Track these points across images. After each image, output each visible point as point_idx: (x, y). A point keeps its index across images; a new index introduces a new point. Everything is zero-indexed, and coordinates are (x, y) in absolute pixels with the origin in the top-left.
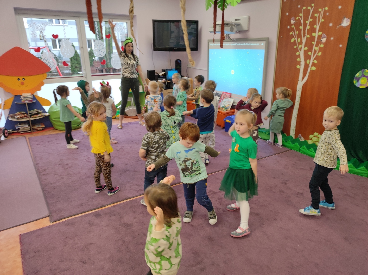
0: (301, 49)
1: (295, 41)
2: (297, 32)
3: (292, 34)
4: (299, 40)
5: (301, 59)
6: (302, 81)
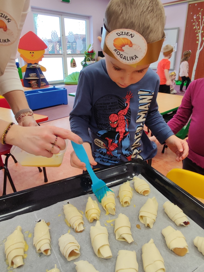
0: (199, 32)
1: (196, 28)
2: (197, 23)
3: (194, 24)
4: (198, 27)
5: (199, 38)
6: (199, 50)
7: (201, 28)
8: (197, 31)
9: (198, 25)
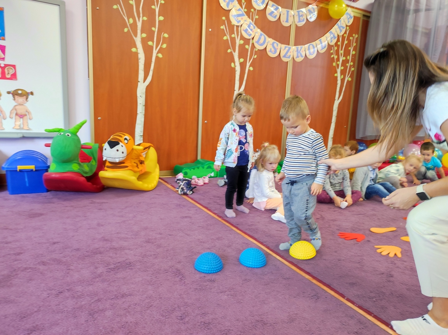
0: (136, 35)
3: (118, 9)
5: (138, 50)
6: (144, 82)
7: (139, 25)
8: (129, 30)
9: (130, 15)
